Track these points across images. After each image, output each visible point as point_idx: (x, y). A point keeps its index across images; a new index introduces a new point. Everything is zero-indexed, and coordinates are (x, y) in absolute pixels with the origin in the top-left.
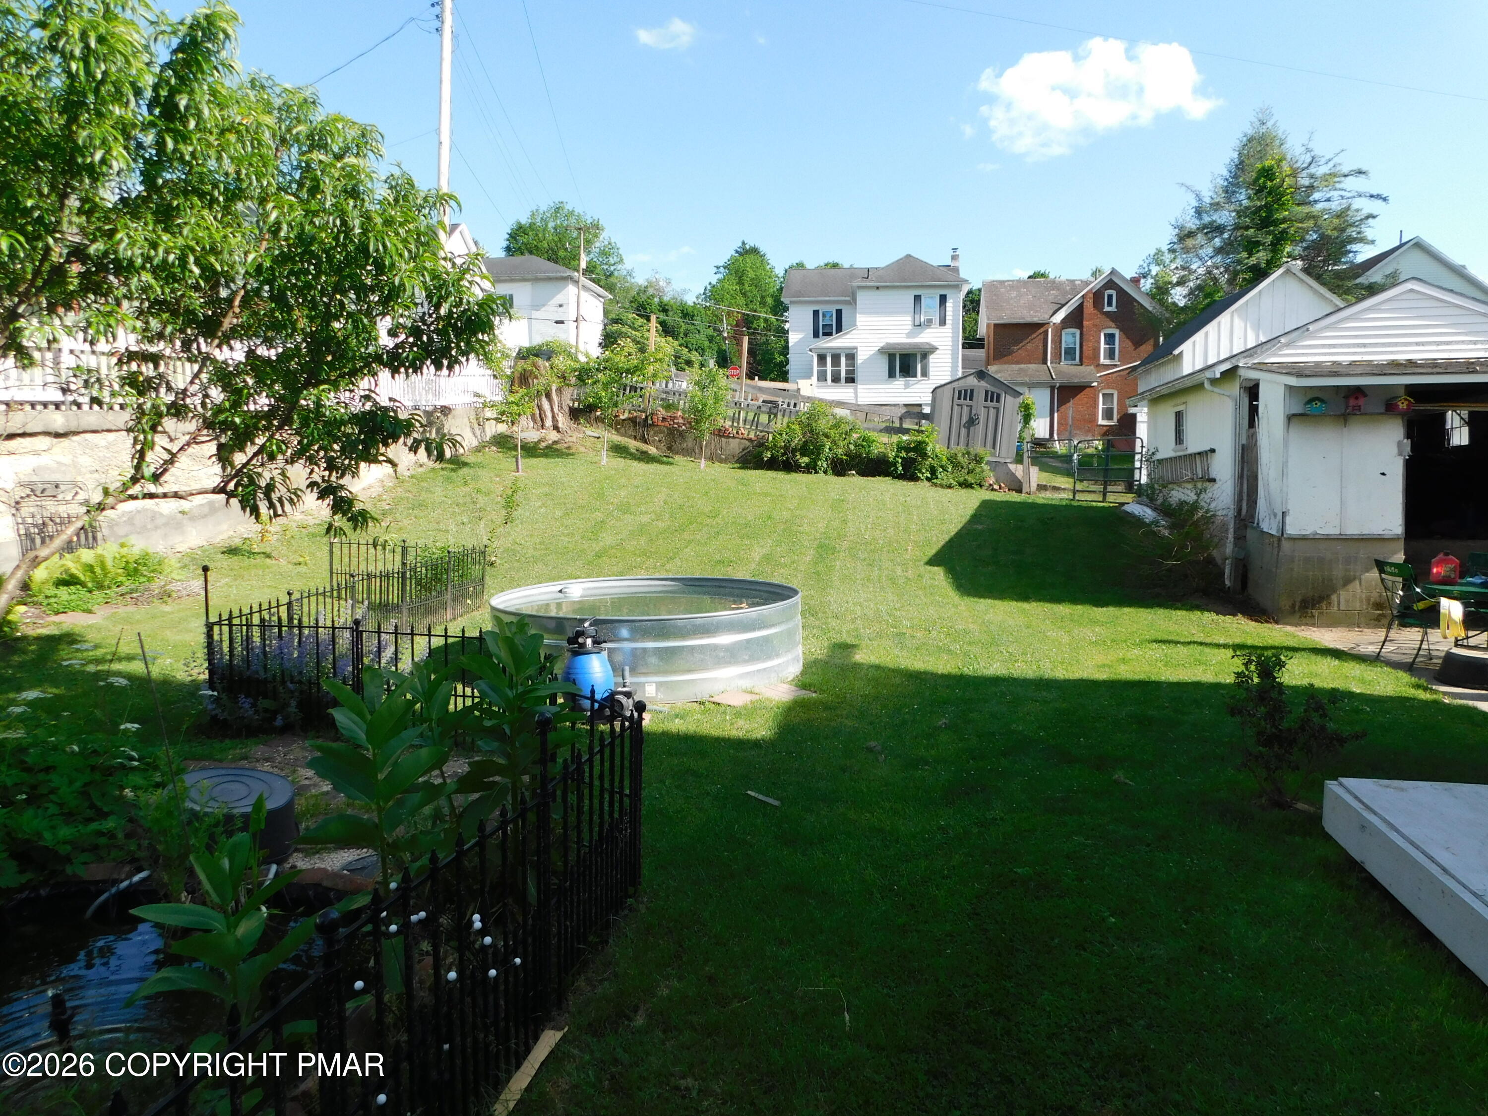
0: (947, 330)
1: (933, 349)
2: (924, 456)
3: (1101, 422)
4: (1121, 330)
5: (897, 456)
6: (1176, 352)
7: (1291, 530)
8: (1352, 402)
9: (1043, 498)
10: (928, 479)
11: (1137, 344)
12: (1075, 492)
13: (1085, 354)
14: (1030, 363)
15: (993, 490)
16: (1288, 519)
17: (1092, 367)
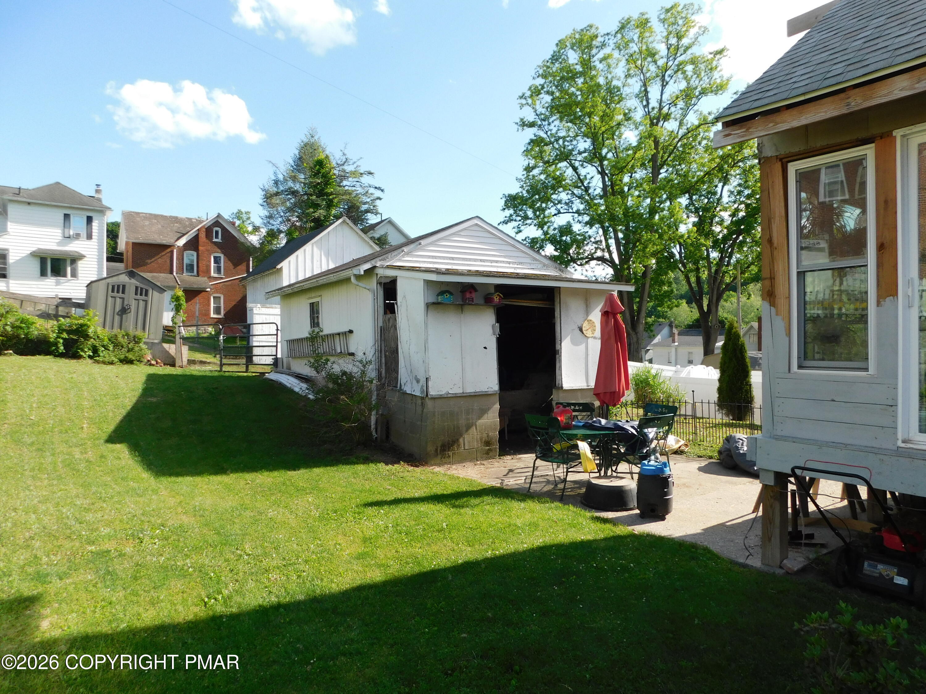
0: (94, 242)
1: (81, 257)
2: (87, 337)
3: (213, 315)
4: (225, 255)
5: (58, 337)
6: (279, 267)
7: (433, 392)
8: (468, 295)
9: (196, 370)
10: (90, 357)
11: (236, 264)
12: (221, 365)
13: (201, 269)
14: (161, 273)
15: (151, 365)
16: (430, 383)
17: (206, 278)
